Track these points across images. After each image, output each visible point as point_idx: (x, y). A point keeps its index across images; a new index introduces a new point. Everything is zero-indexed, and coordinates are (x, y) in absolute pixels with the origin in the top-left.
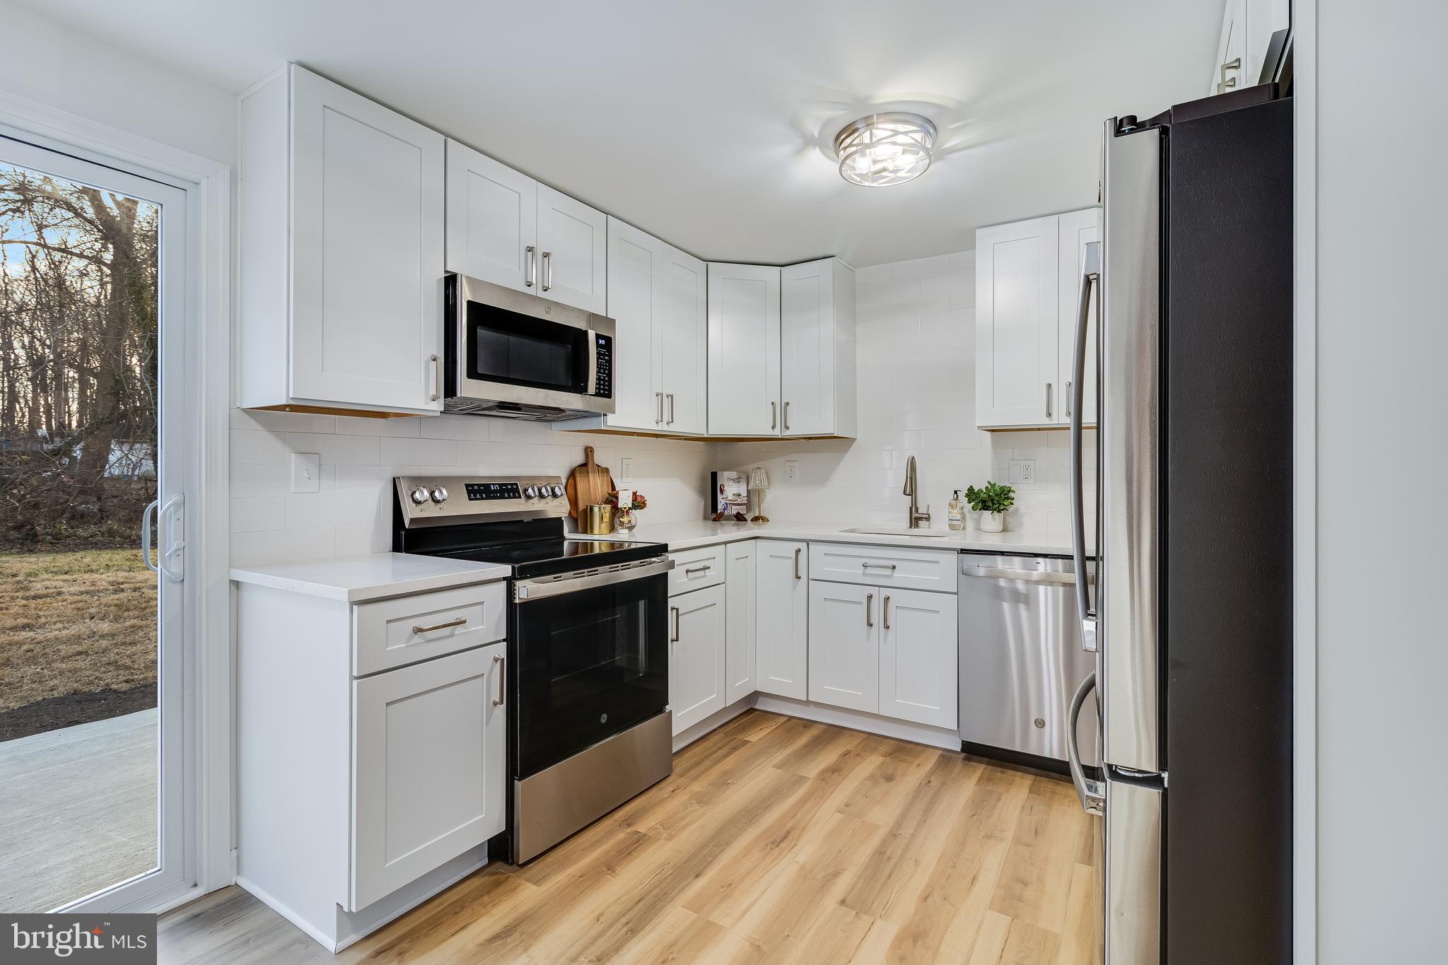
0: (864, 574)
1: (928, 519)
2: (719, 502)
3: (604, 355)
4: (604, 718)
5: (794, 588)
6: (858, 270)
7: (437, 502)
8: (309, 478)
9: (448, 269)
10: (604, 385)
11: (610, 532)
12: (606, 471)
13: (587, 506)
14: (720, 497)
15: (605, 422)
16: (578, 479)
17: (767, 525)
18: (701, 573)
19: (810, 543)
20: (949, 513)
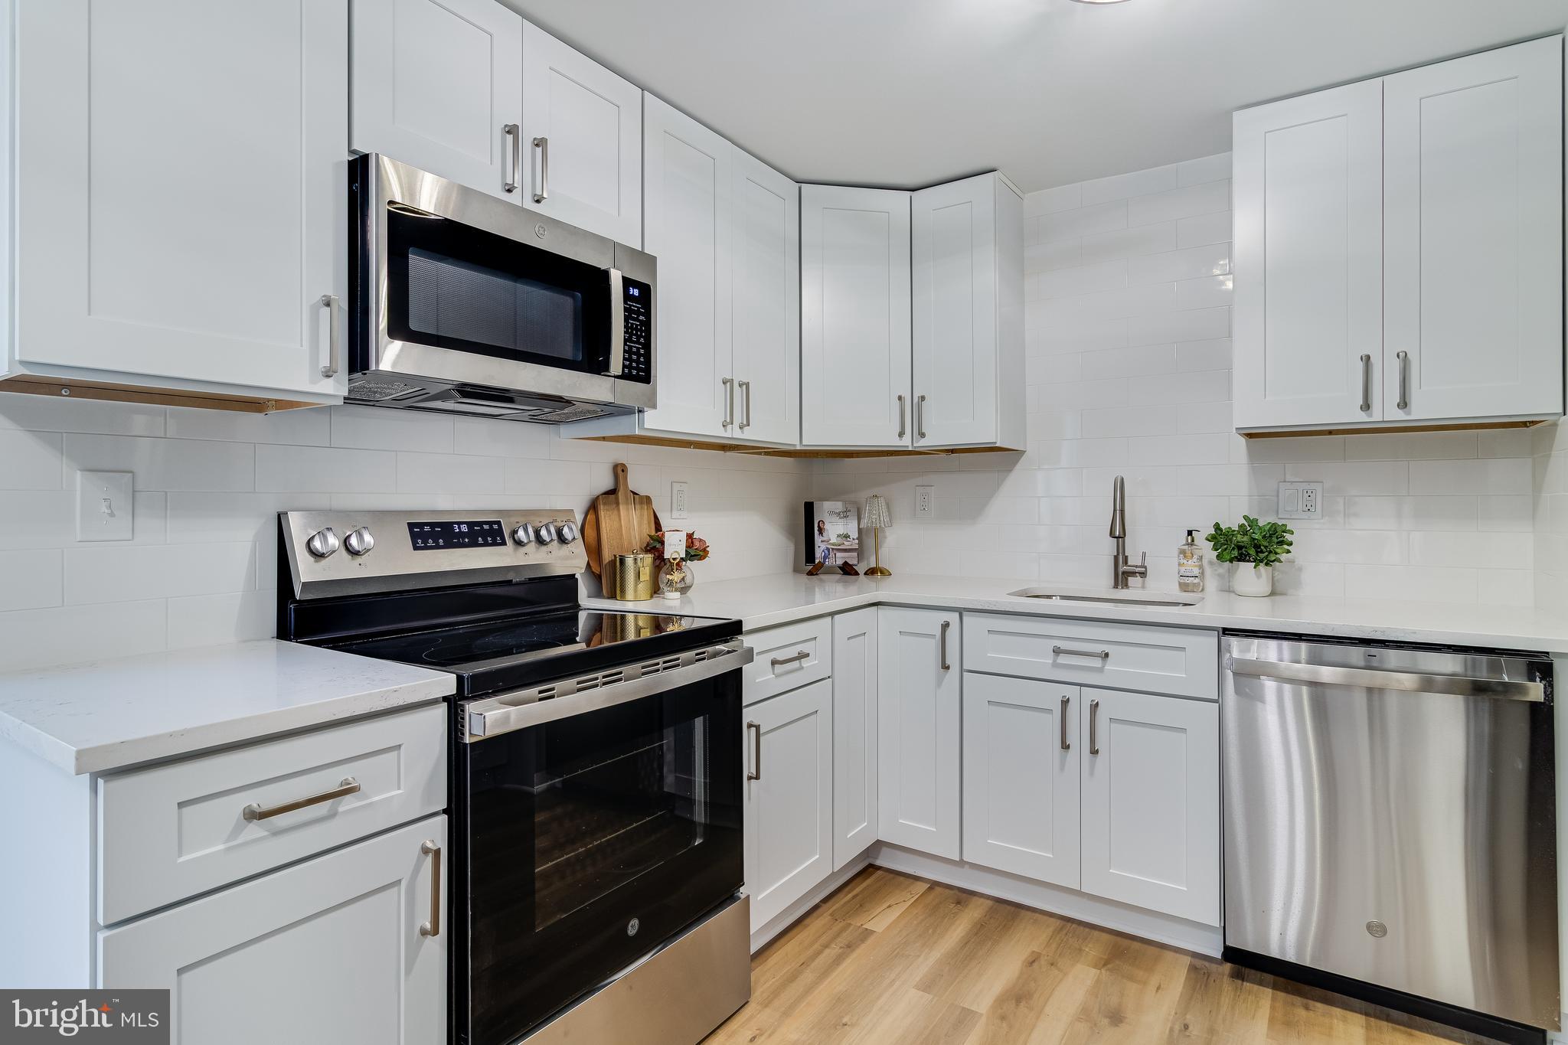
0: (1055, 665)
1: (1143, 574)
2: (816, 547)
3: (638, 313)
4: (633, 927)
5: (939, 683)
6: (1026, 195)
7: (354, 553)
8: (112, 515)
9: (356, 146)
10: (638, 362)
11: (652, 597)
12: (648, 500)
13: (615, 556)
14: (818, 538)
15: (641, 423)
16: (602, 514)
17: (888, 580)
18: (796, 664)
19: (964, 613)
20: (1179, 565)
